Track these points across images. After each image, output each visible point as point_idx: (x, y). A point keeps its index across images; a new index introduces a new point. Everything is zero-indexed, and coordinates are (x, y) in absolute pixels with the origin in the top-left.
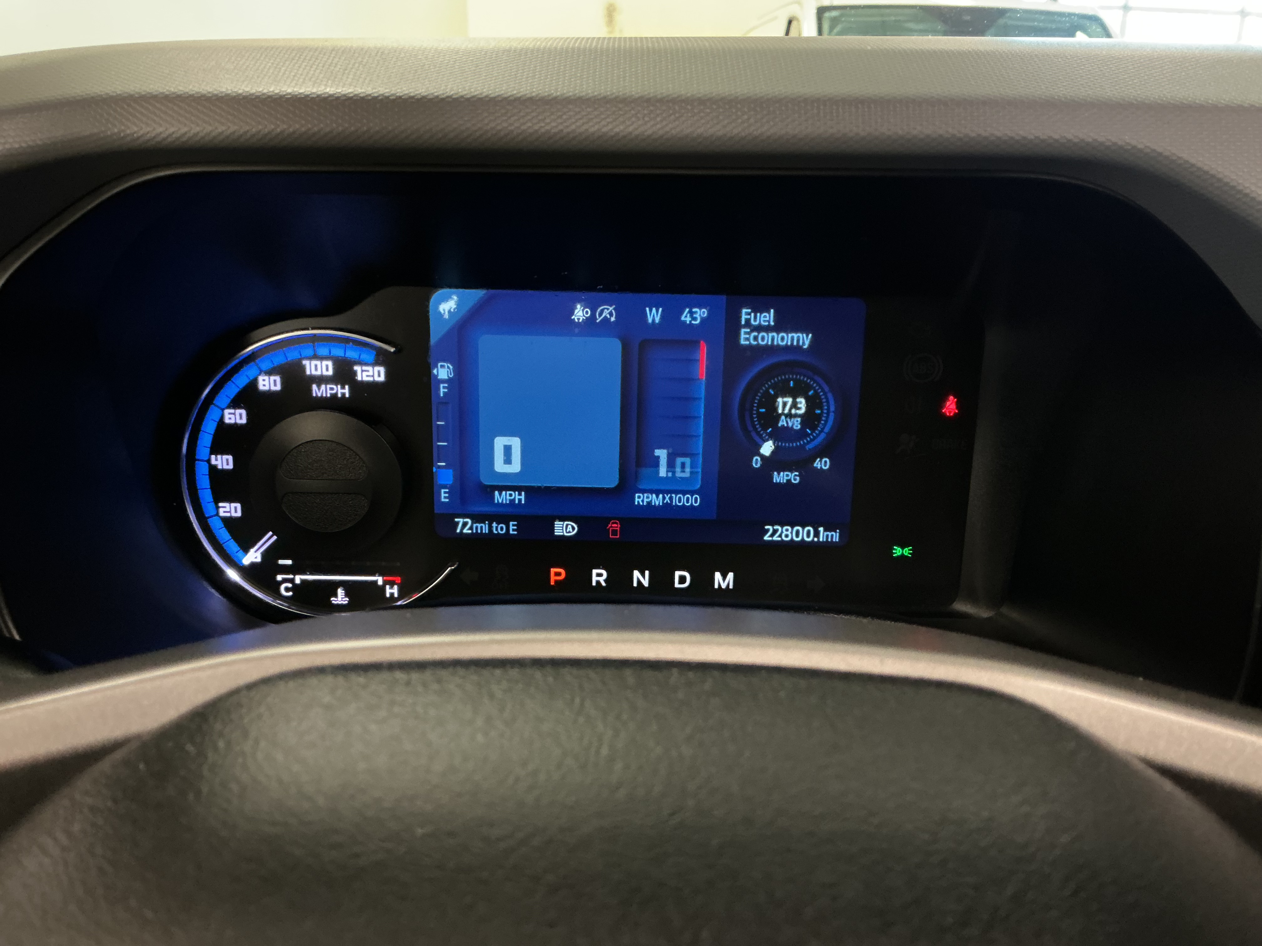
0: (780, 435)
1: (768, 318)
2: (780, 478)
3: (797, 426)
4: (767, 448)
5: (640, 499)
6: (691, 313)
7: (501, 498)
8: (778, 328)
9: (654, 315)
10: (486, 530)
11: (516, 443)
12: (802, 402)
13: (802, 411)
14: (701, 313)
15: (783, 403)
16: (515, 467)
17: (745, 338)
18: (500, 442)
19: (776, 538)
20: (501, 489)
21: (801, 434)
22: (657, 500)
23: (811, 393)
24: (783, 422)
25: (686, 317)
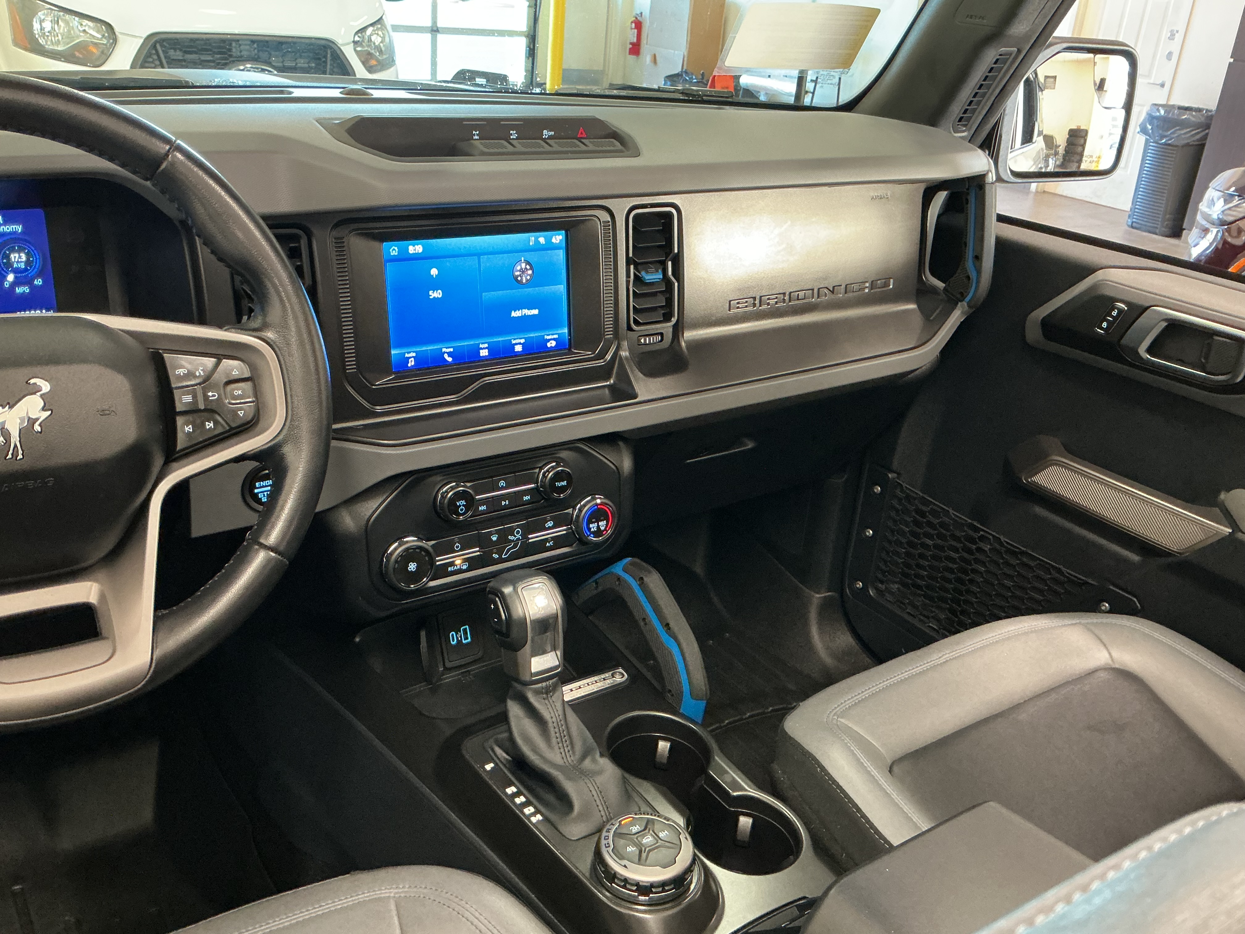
0: (16, 271)
2: (19, 290)
4: (11, 277)
13: (24, 259)
15: (14, 257)
21: (26, 270)
23: (26, 251)
24: (15, 265)
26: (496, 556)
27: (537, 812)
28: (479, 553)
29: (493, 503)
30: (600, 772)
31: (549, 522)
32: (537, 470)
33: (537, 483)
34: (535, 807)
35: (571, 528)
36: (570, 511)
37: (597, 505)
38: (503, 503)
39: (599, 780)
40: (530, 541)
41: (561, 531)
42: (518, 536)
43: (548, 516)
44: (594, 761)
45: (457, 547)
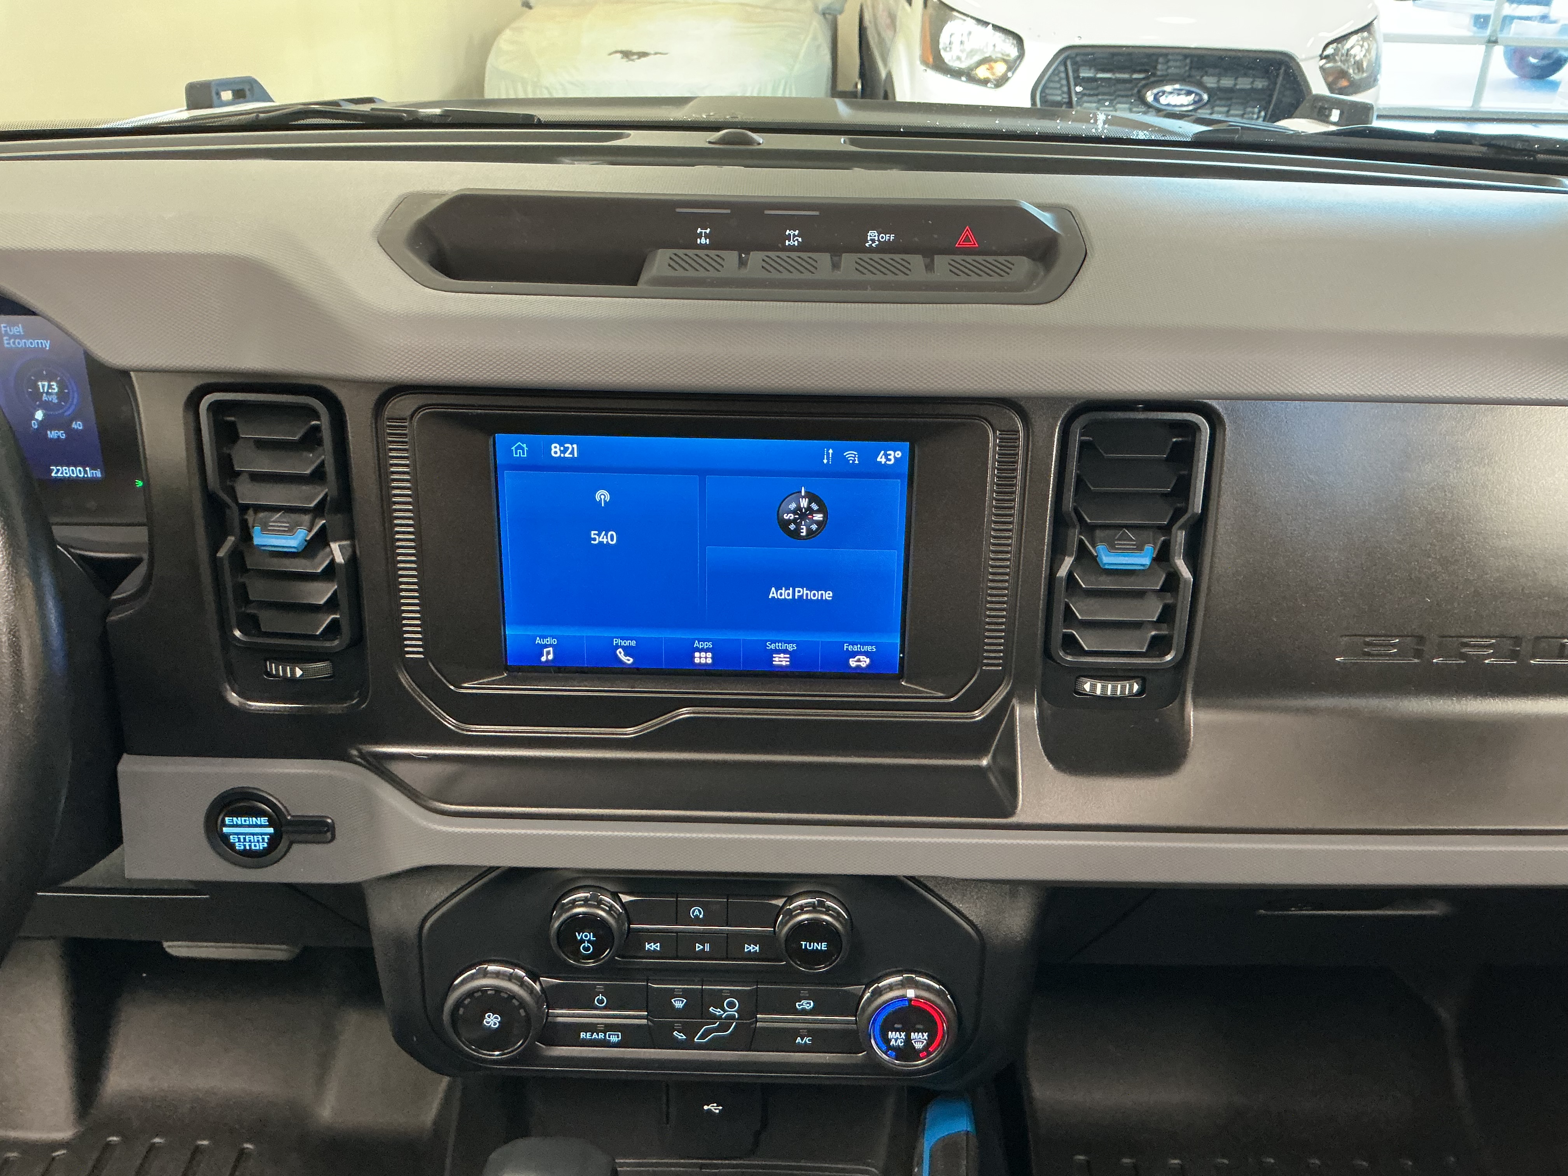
0: (45, 406)
1: (18, 330)
2: (53, 435)
3: (56, 401)
4: (39, 415)
8: (27, 336)
12: (54, 385)
13: (56, 390)
15: (43, 385)
17: (7, 343)
19: (59, 475)
21: (59, 406)
23: (59, 378)
24: (45, 397)
26: (681, 1036)
28: (644, 1021)
29: (678, 944)
31: (803, 1001)
32: (780, 902)
33: (773, 925)
35: (852, 1023)
36: (856, 990)
38: (698, 947)
40: (759, 1024)
41: (835, 1022)
42: (733, 1012)
43: (803, 991)
45: (601, 1002)
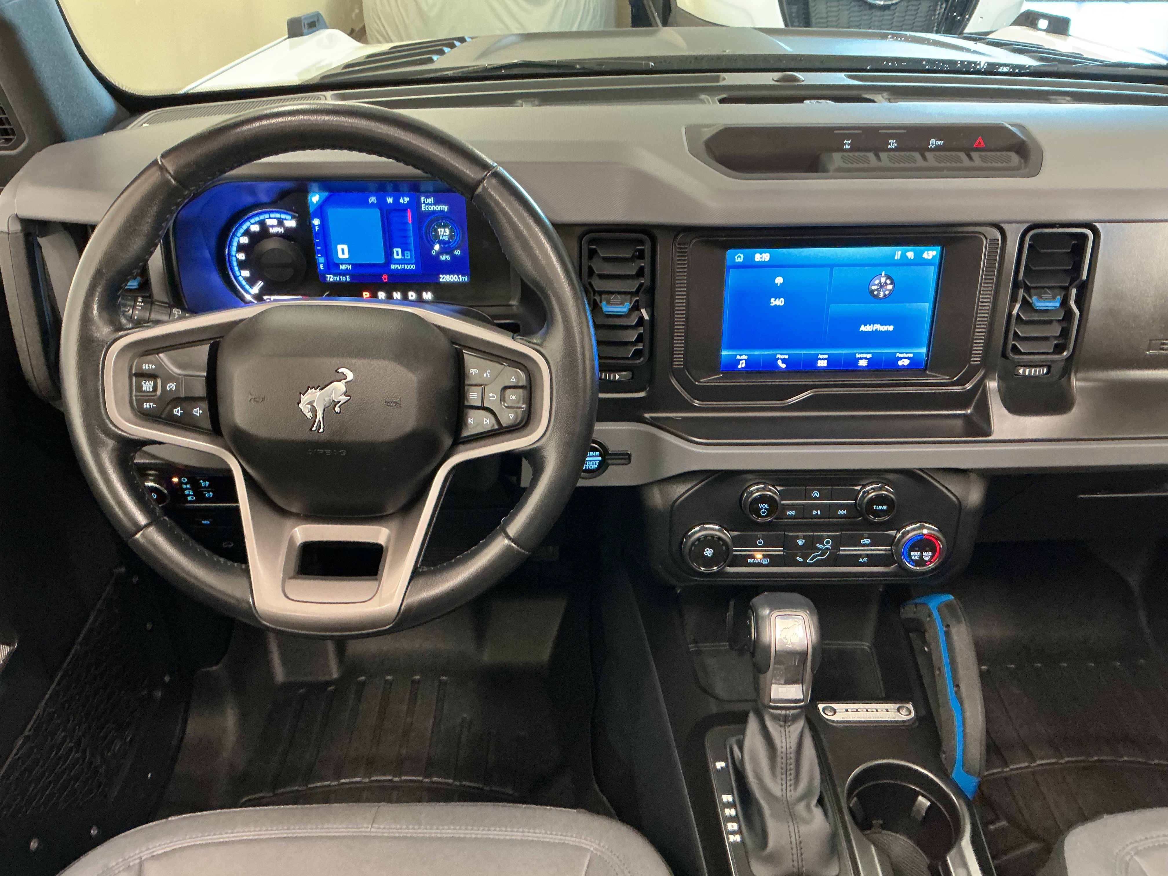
0: (441, 242)
1: (431, 200)
3: (447, 239)
5: (393, 267)
6: (404, 200)
7: (343, 267)
8: (436, 203)
9: (390, 200)
10: (338, 279)
11: (345, 247)
12: (447, 230)
13: (448, 233)
14: (407, 199)
15: (441, 231)
16: (346, 256)
17: (424, 208)
18: (340, 247)
19: (444, 280)
20: (342, 264)
22: (399, 267)
23: (450, 227)
24: (441, 238)
25: (401, 201)
26: (800, 560)
27: (740, 832)
28: (782, 553)
29: (804, 511)
30: (807, 822)
31: (865, 540)
32: (859, 488)
33: (856, 500)
34: (740, 827)
35: (891, 550)
36: (893, 532)
37: (923, 535)
38: (815, 512)
39: (804, 829)
40: (841, 553)
41: (881, 550)
42: (828, 546)
43: (865, 534)
44: (808, 807)
45: (760, 543)
